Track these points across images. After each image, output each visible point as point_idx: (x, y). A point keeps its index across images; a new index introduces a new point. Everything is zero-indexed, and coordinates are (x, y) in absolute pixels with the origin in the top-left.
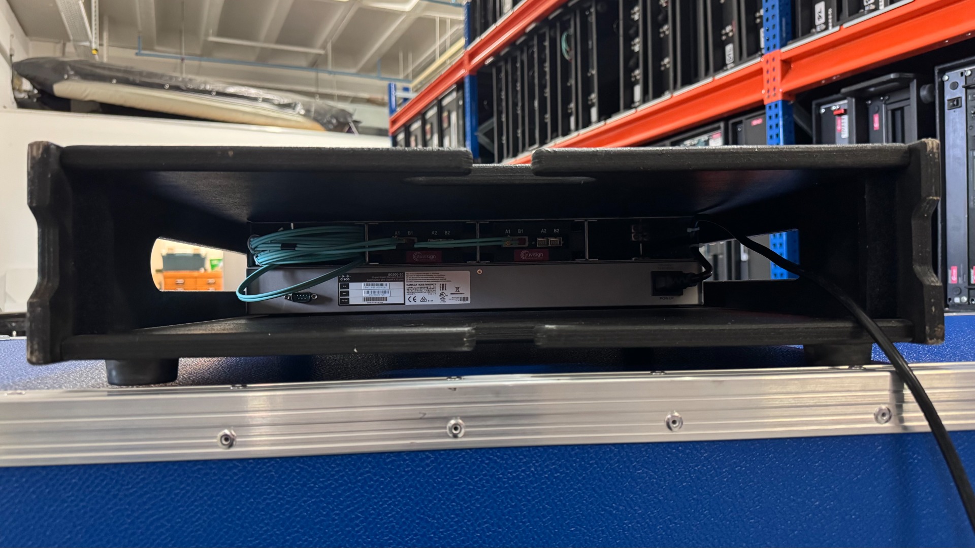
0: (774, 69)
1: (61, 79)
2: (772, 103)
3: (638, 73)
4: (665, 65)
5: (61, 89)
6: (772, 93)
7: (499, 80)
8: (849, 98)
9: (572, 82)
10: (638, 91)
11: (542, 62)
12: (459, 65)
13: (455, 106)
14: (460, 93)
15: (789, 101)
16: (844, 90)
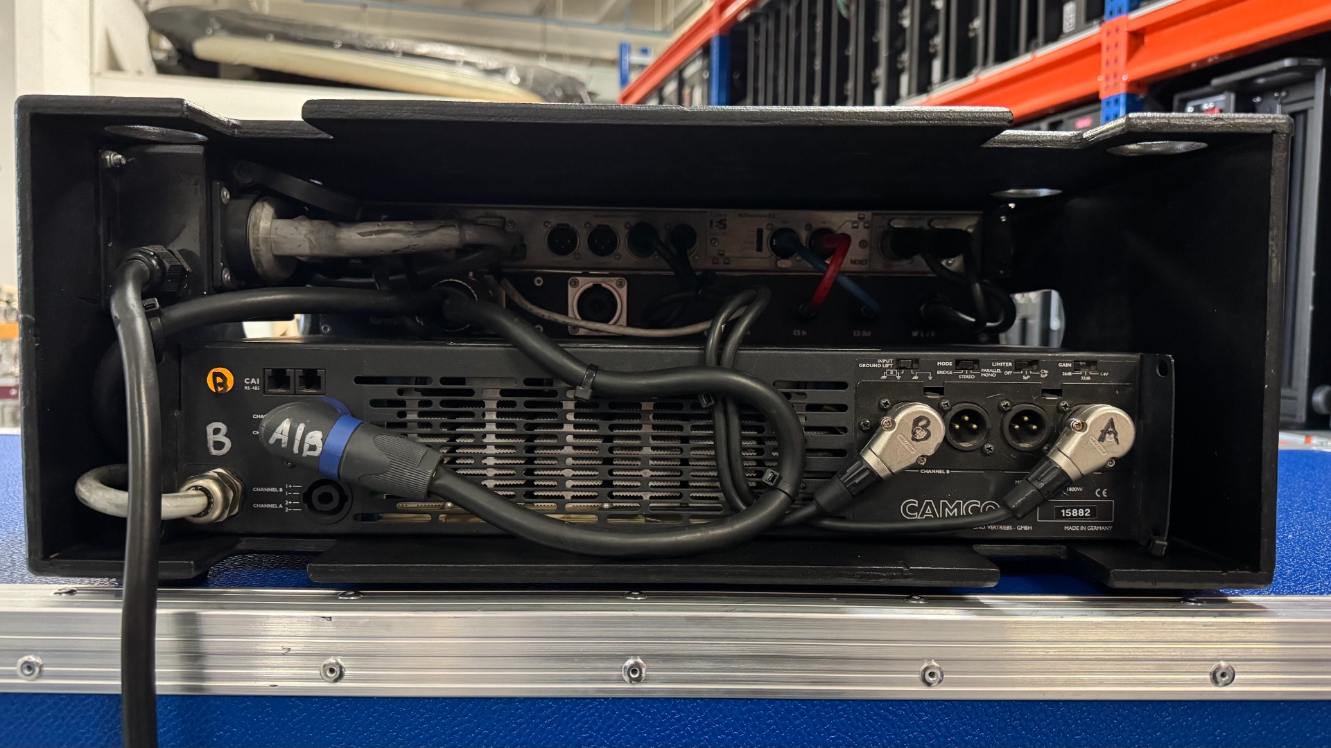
0: (1116, 46)
1: (202, 34)
2: (1111, 97)
3: (938, 40)
4: (974, 29)
5: (205, 48)
6: (1112, 81)
7: (757, 45)
8: (1226, 94)
9: (851, 51)
10: (937, 66)
11: (812, 18)
12: (706, 21)
13: (697, 80)
14: (706, 61)
15: (1137, 95)
16: (1216, 82)
